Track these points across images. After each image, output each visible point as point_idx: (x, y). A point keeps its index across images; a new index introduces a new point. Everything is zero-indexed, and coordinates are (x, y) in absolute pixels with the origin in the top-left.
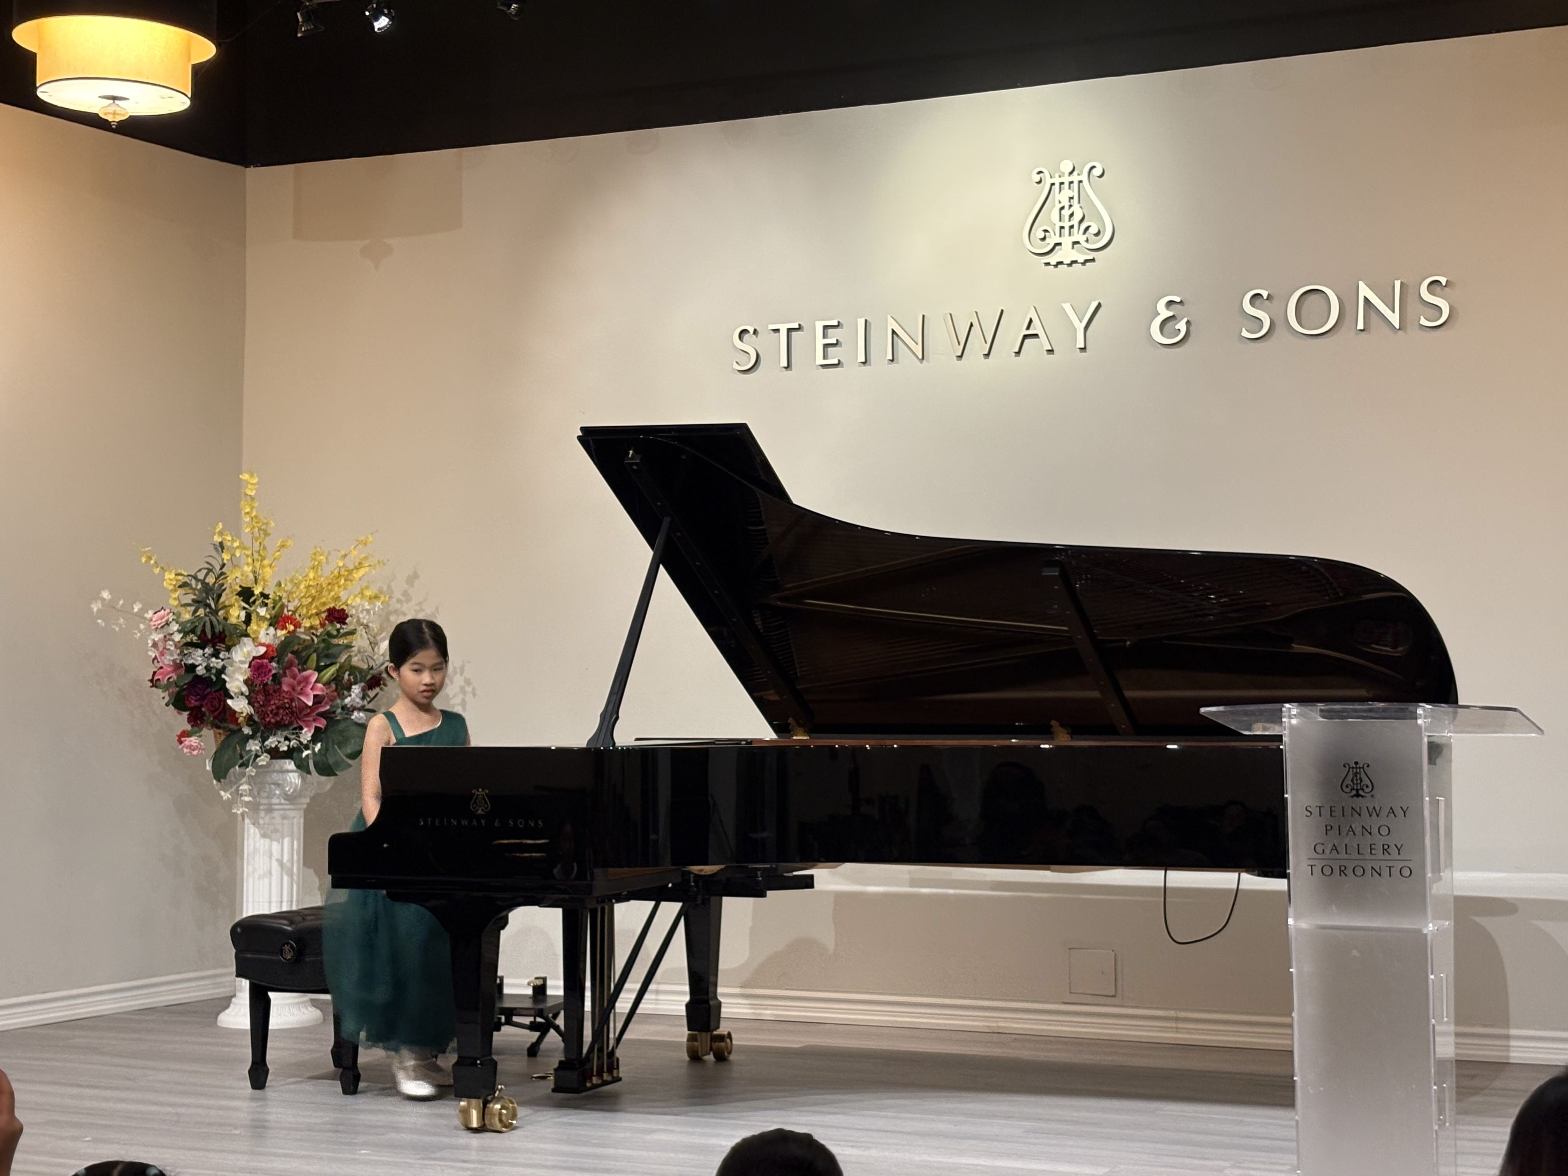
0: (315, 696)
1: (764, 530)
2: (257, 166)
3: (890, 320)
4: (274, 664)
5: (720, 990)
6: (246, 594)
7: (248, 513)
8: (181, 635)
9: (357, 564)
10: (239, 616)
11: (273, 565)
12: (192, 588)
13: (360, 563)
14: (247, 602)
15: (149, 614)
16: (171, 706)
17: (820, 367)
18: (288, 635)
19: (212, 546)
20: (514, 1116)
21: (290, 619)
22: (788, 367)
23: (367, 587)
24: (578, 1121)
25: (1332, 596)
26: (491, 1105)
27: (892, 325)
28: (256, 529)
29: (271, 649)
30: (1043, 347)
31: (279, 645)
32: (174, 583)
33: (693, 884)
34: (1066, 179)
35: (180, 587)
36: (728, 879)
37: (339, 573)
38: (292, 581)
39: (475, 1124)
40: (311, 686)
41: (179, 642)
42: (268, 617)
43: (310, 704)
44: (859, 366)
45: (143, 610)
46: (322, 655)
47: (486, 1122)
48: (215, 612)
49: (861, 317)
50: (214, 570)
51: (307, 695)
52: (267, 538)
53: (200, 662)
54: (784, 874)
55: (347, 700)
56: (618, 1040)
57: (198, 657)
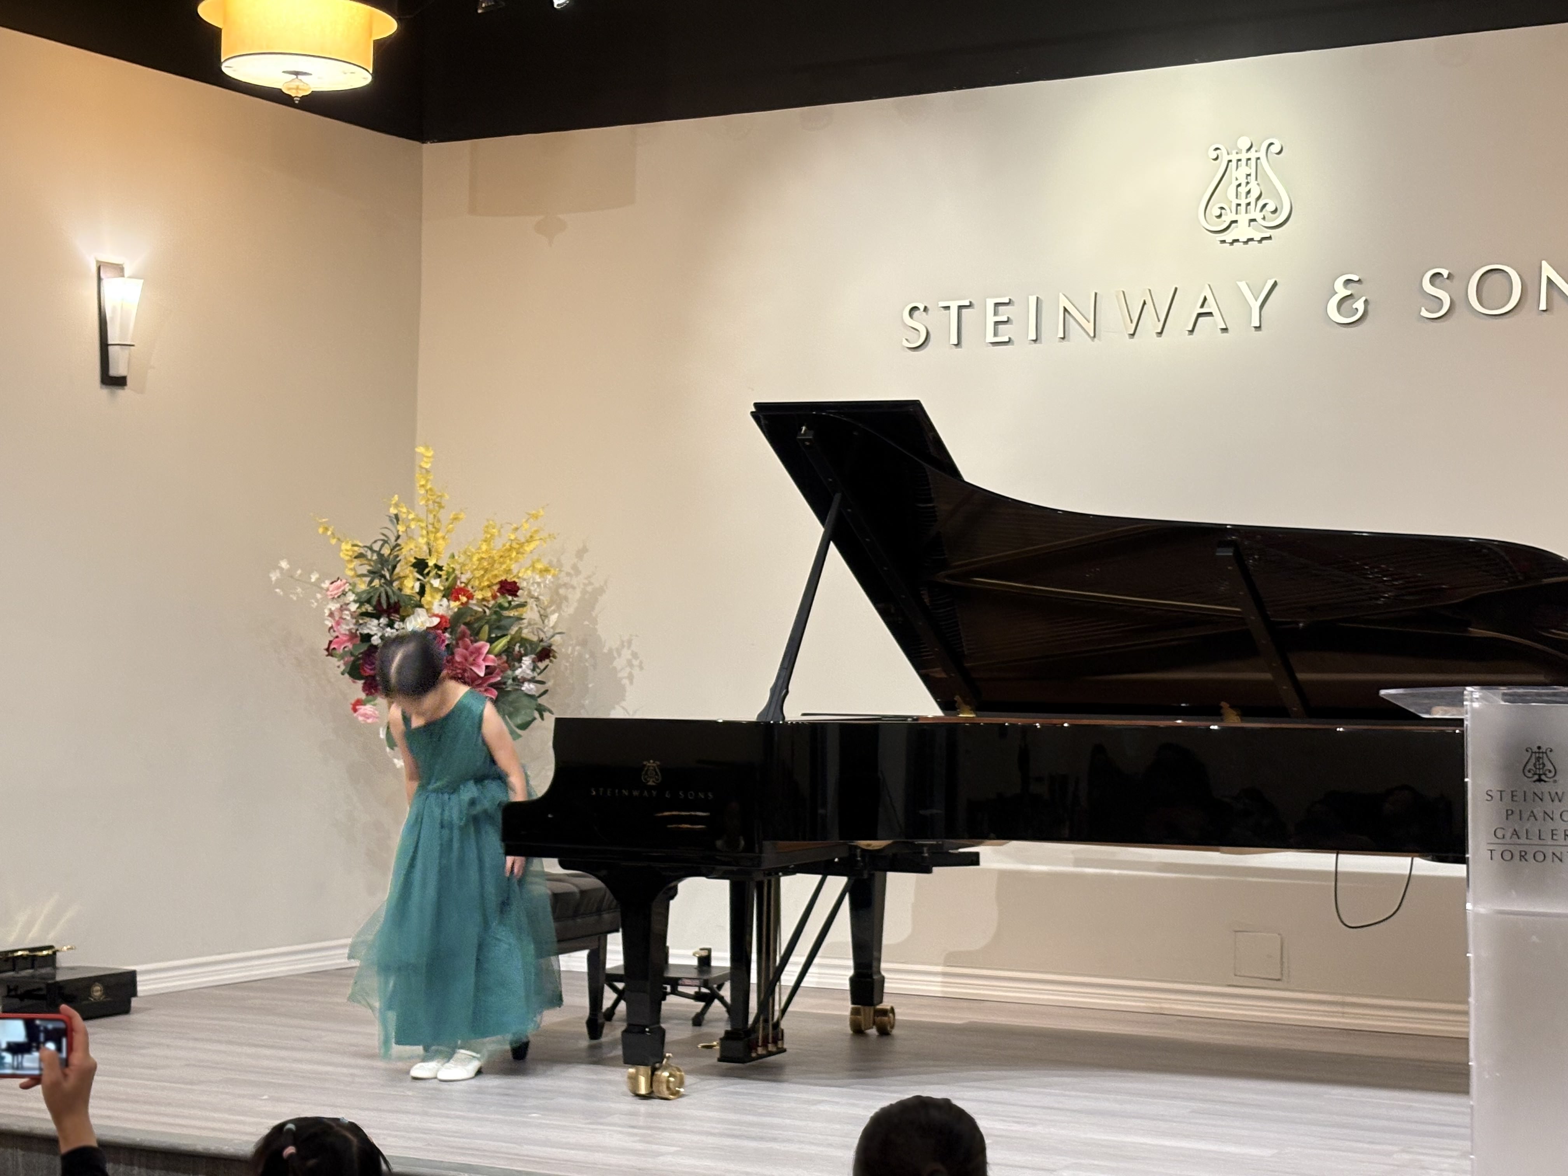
0: (487, 667)
1: (933, 507)
2: (434, 142)
3: (1062, 297)
4: (447, 635)
5: (883, 965)
6: (420, 565)
7: (423, 486)
8: (357, 605)
9: (528, 538)
10: (413, 587)
11: (446, 537)
12: (367, 559)
13: (531, 537)
14: (422, 574)
15: (326, 584)
16: (347, 675)
17: (990, 345)
18: (461, 606)
19: (388, 518)
20: (681, 1084)
21: (463, 591)
22: (958, 345)
23: (538, 560)
24: (745, 1091)
25: (1511, 580)
26: (658, 1073)
27: (1064, 302)
28: (431, 502)
29: (444, 620)
30: (1217, 326)
31: (452, 616)
32: (350, 553)
33: (859, 859)
34: (1244, 156)
35: (356, 557)
36: (895, 855)
37: (511, 546)
38: (465, 553)
39: (643, 1091)
40: (482, 657)
41: (354, 612)
42: (442, 588)
43: (482, 674)
44: (1030, 344)
45: (320, 580)
46: (494, 626)
47: (654, 1089)
48: (390, 583)
49: (1032, 295)
50: (389, 542)
51: (479, 666)
52: (442, 510)
53: (375, 632)
54: (951, 851)
55: (518, 672)
56: (784, 1011)
57: (374, 628)
